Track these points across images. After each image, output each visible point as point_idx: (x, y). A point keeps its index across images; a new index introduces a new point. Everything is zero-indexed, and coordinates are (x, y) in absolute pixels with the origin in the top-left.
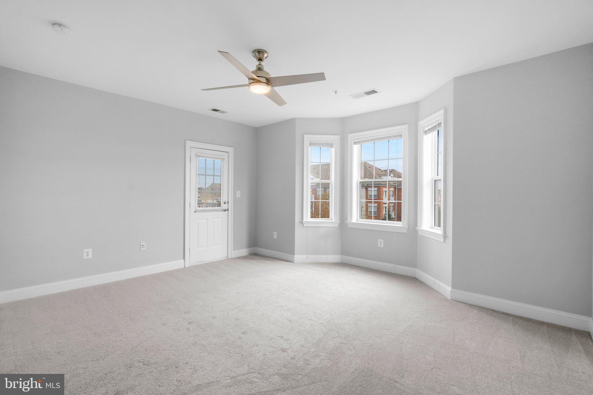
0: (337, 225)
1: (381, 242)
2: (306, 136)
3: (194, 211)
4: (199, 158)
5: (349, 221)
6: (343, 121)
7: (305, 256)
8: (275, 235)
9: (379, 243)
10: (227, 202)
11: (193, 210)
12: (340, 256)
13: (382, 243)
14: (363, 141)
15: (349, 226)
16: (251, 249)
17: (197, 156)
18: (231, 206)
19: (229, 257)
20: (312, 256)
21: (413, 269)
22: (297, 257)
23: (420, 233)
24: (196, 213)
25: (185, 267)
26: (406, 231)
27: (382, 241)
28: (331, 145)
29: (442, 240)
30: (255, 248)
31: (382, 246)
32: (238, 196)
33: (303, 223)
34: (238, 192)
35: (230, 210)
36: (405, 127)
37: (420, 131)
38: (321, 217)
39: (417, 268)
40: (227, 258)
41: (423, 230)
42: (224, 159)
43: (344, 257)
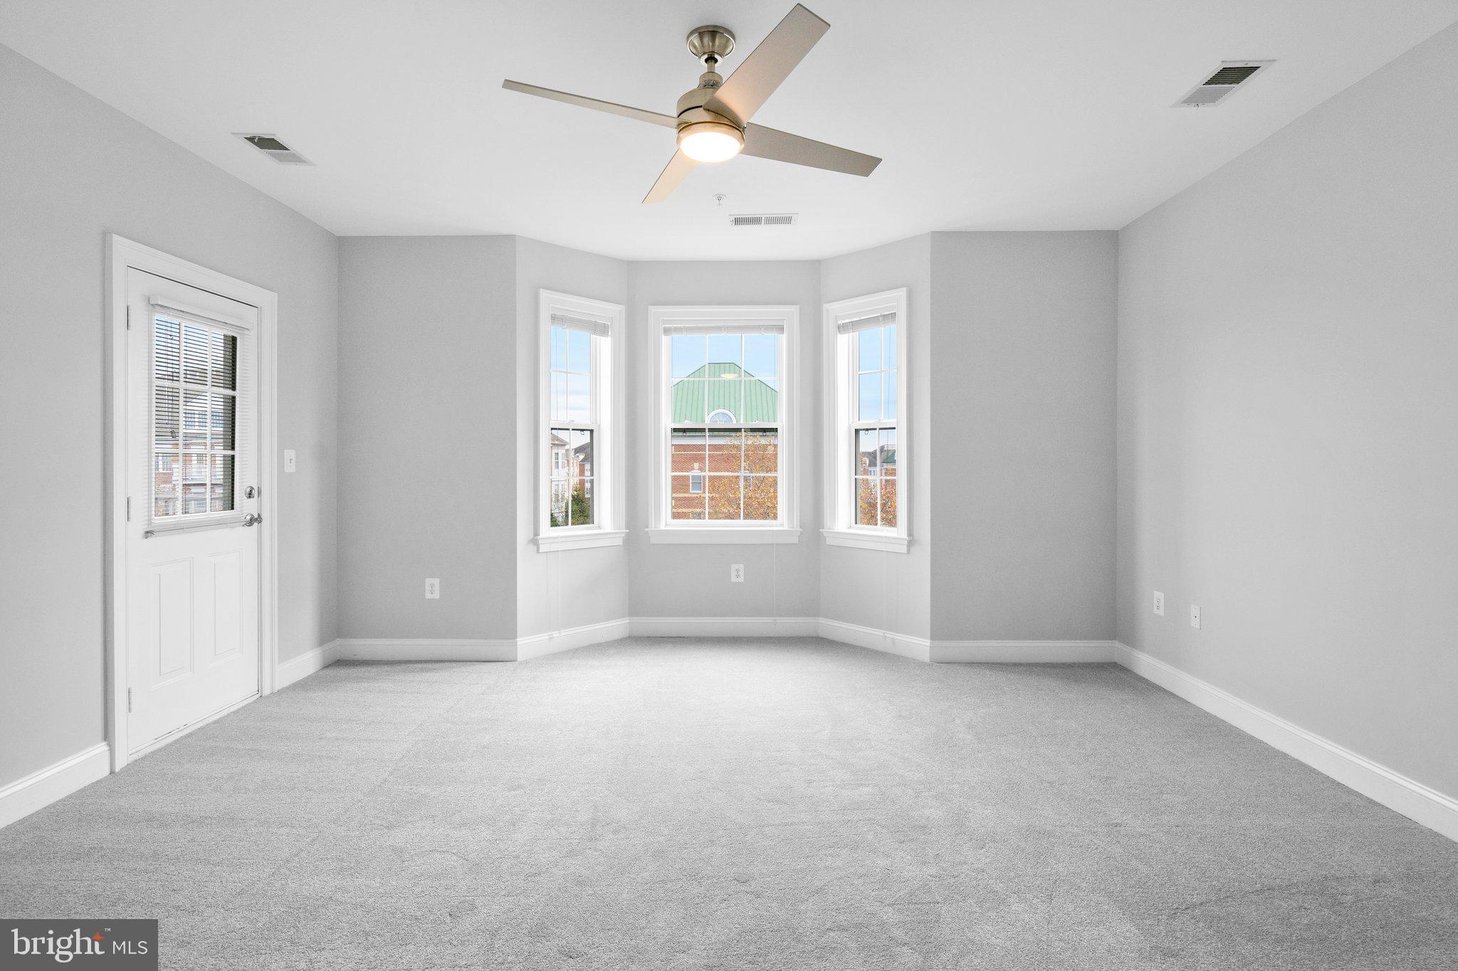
0: (619, 542)
1: (737, 571)
2: (544, 295)
3: (142, 532)
4: (157, 316)
5: (652, 527)
6: (633, 268)
7: (544, 637)
8: (433, 589)
9: (733, 574)
10: (256, 490)
11: (139, 525)
12: (627, 620)
13: (742, 573)
14: (678, 330)
15: (653, 541)
16: (327, 646)
17: (153, 306)
18: (268, 505)
19: (267, 692)
20: (565, 632)
21: (811, 620)
22: (527, 644)
23: (829, 541)
24: (151, 540)
25: (112, 772)
26: (796, 540)
27: (741, 567)
28: (602, 329)
29: (904, 550)
30: (338, 642)
31: (741, 579)
32: (290, 468)
33: (540, 542)
34: (290, 454)
35: (265, 516)
36: (794, 309)
37: (828, 325)
38: (573, 524)
39: (819, 616)
40: (257, 696)
41: (836, 533)
42: (246, 332)
43: (636, 619)
